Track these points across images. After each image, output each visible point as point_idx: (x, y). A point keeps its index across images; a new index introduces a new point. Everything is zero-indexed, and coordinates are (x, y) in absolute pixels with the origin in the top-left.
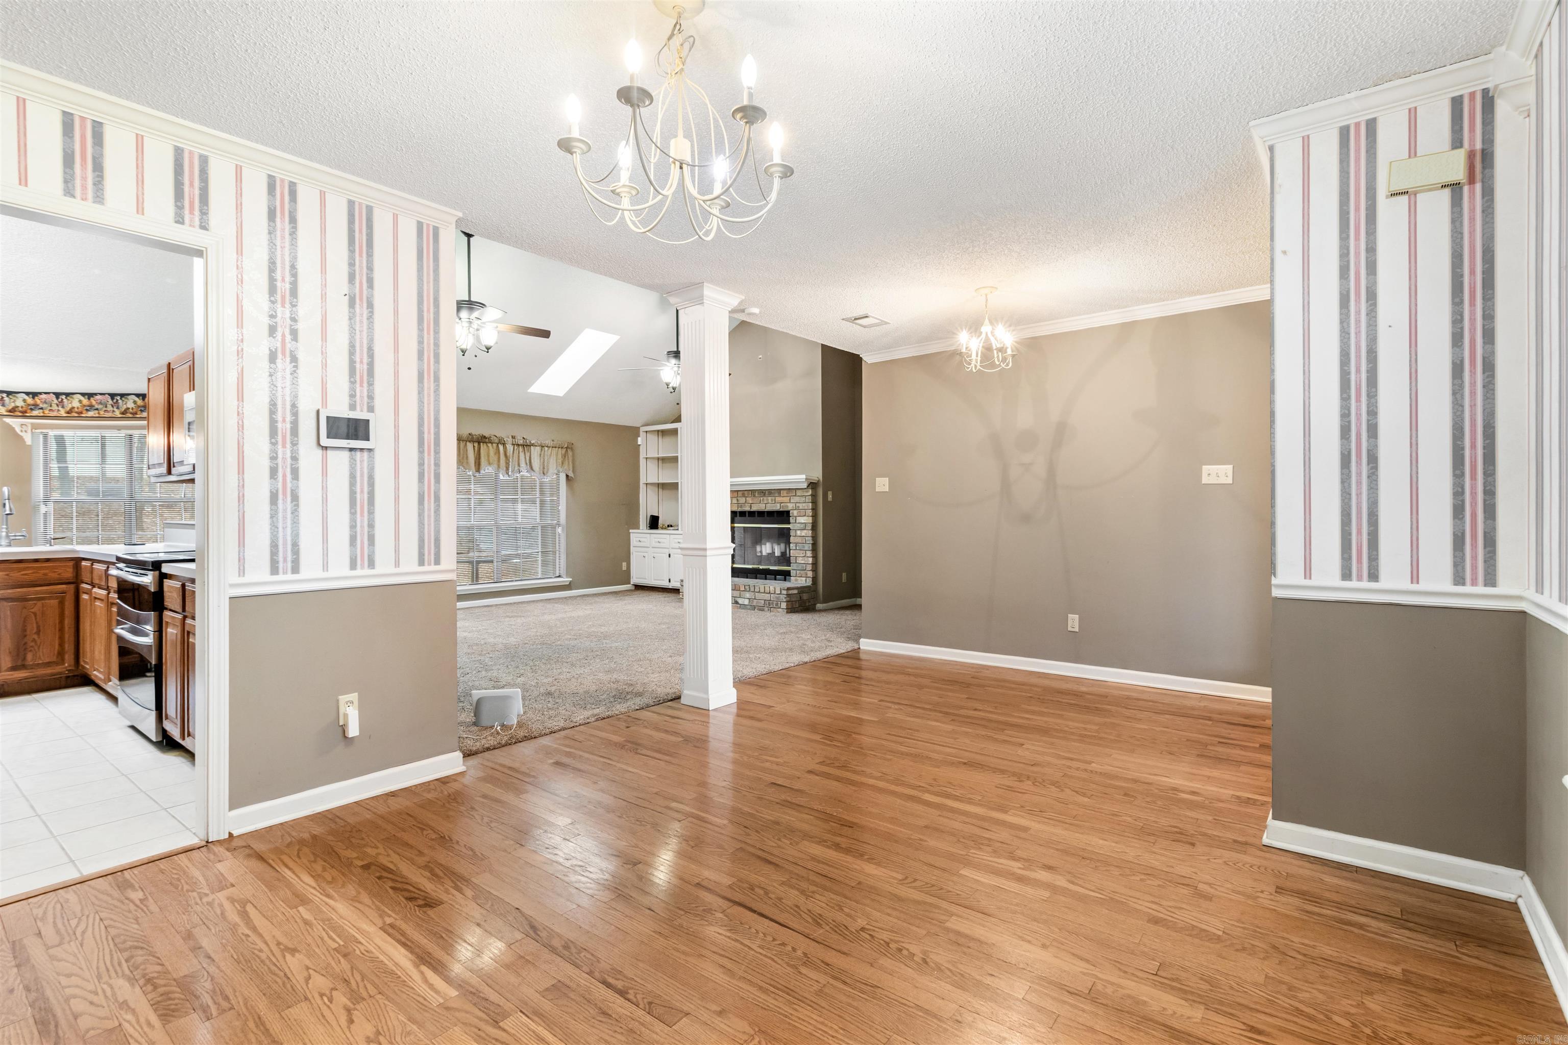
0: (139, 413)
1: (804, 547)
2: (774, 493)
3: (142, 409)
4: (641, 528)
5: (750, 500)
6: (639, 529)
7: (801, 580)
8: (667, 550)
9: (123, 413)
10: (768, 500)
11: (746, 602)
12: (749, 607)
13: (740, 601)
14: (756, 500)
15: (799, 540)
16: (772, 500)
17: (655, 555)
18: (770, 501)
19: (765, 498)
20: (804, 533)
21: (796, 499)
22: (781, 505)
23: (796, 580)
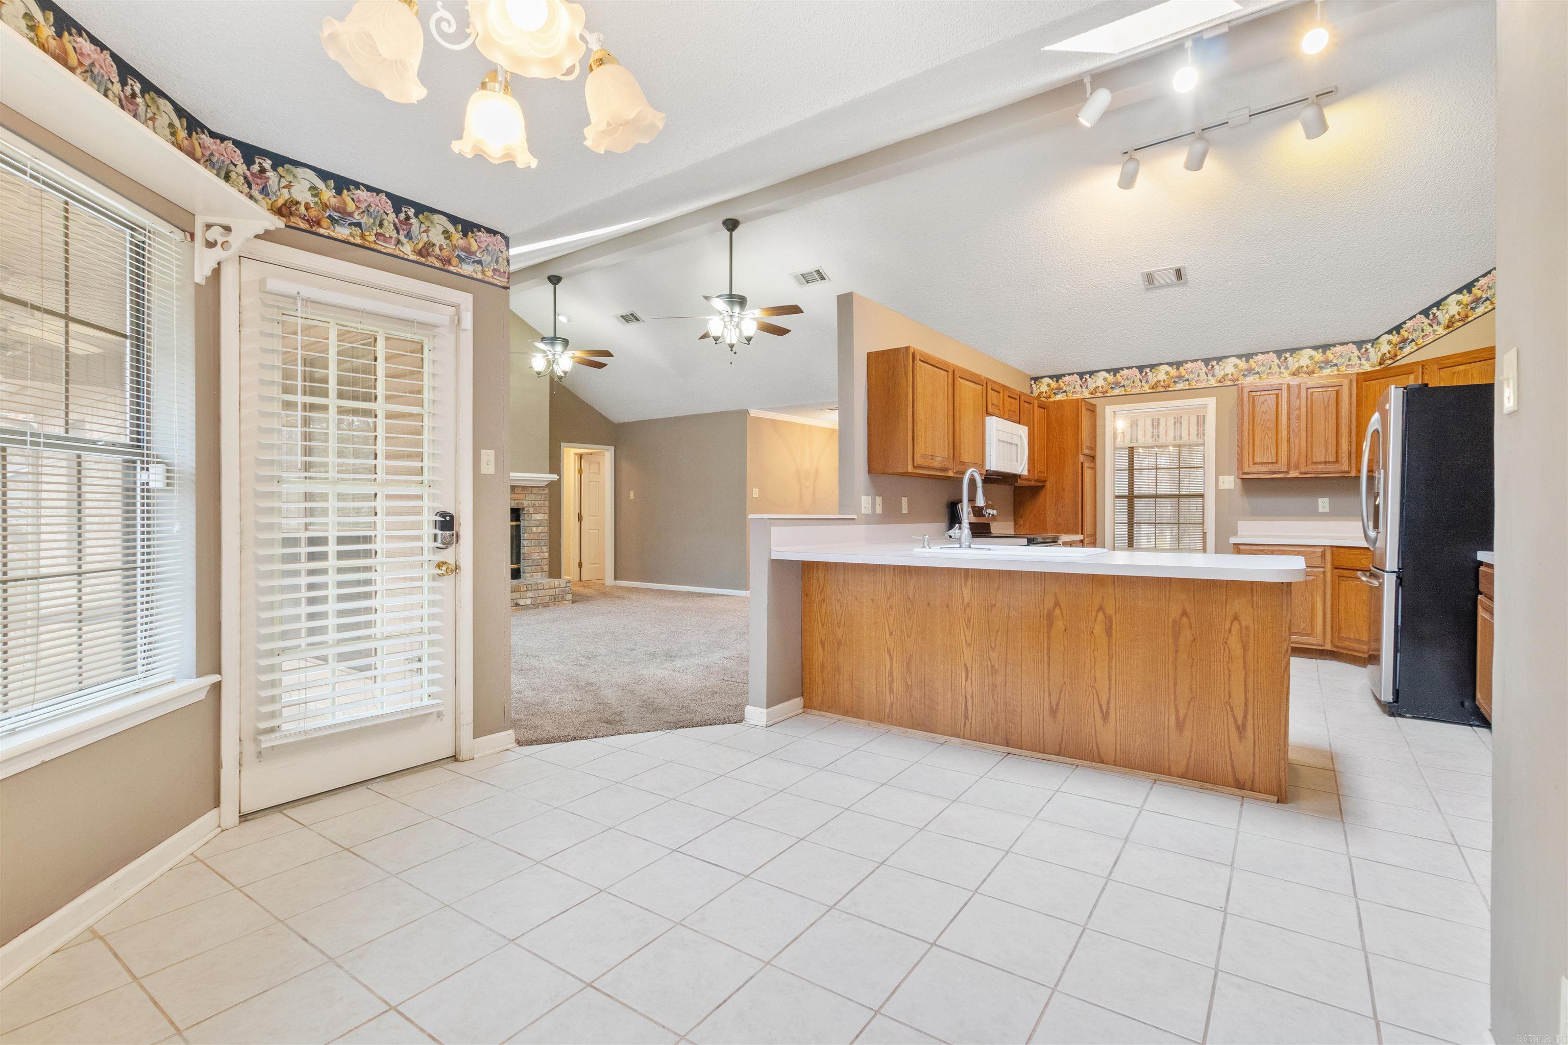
7: (538, 576)
11: (529, 602)
12: (532, 606)
13: (521, 602)
15: (533, 536)
20: (540, 530)
21: (533, 497)
22: (516, 501)
23: (532, 576)
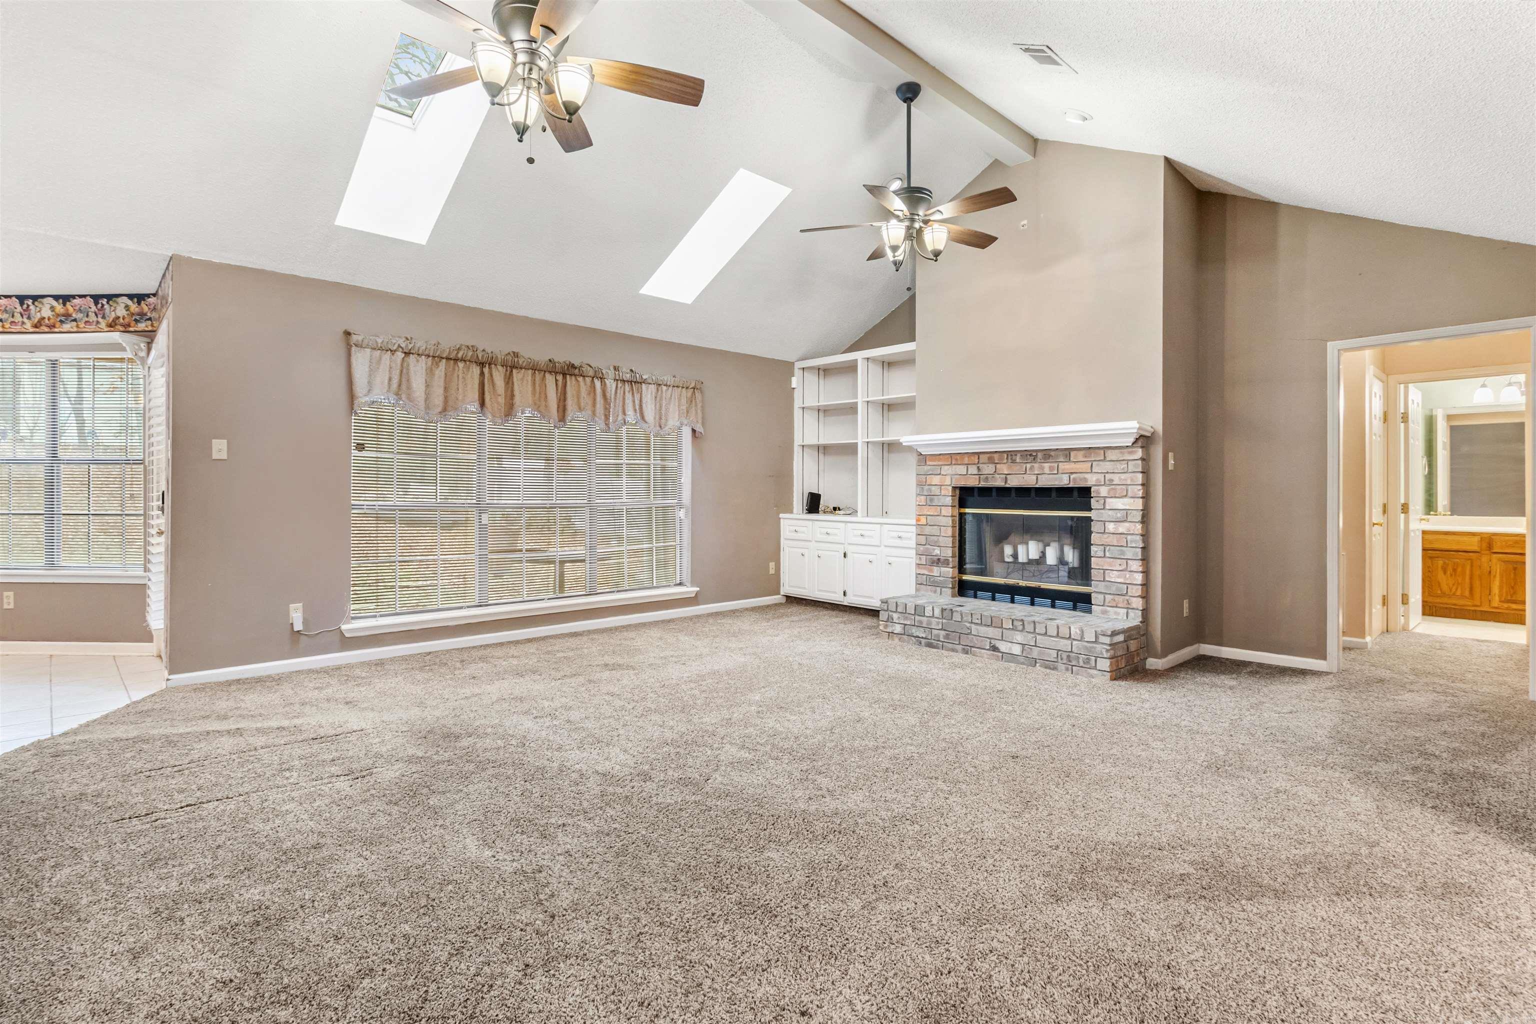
0: (58, 324)
1: (1123, 553)
2: (1057, 456)
3: (63, 318)
4: (795, 510)
5: (1004, 469)
6: (792, 512)
7: (1117, 614)
8: (842, 546)
9: (36, 326)
10: (1042, 468)
11: (1017, 650)
12: (1022, 659)
13: (1003, 647)
14: (1016, 468)
15: (1106, 539)
16: (1051, 468)
17: (820, 553)
18: (1047, 471)
19: (1036, 465)
20: (1123, 527)
21: (1107, 466)
22: (1072, 476)
23: (1104, 612)
